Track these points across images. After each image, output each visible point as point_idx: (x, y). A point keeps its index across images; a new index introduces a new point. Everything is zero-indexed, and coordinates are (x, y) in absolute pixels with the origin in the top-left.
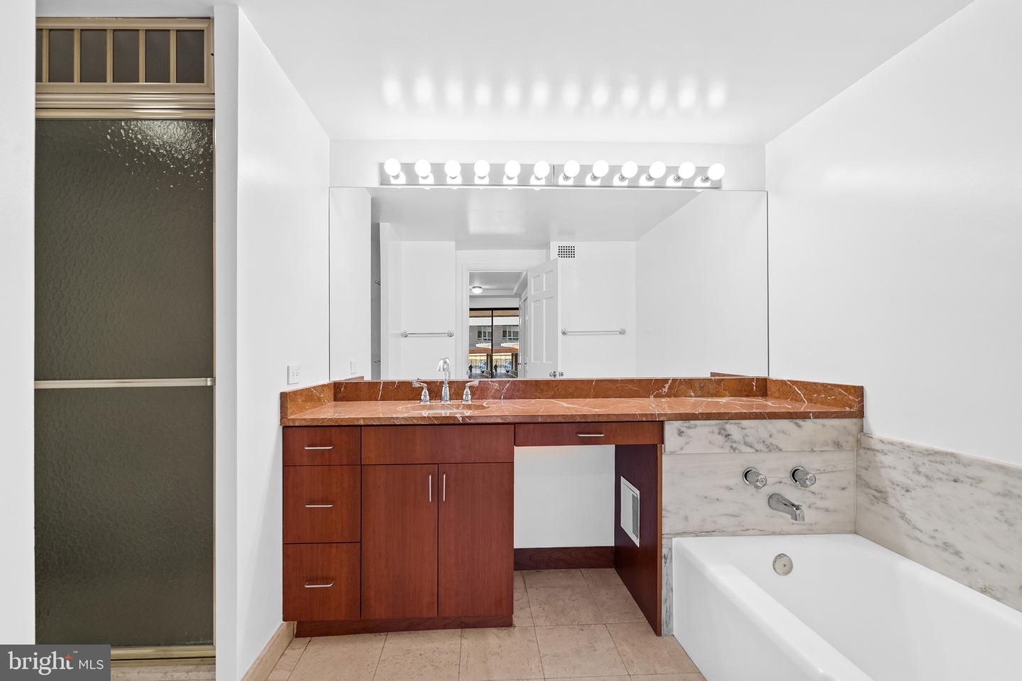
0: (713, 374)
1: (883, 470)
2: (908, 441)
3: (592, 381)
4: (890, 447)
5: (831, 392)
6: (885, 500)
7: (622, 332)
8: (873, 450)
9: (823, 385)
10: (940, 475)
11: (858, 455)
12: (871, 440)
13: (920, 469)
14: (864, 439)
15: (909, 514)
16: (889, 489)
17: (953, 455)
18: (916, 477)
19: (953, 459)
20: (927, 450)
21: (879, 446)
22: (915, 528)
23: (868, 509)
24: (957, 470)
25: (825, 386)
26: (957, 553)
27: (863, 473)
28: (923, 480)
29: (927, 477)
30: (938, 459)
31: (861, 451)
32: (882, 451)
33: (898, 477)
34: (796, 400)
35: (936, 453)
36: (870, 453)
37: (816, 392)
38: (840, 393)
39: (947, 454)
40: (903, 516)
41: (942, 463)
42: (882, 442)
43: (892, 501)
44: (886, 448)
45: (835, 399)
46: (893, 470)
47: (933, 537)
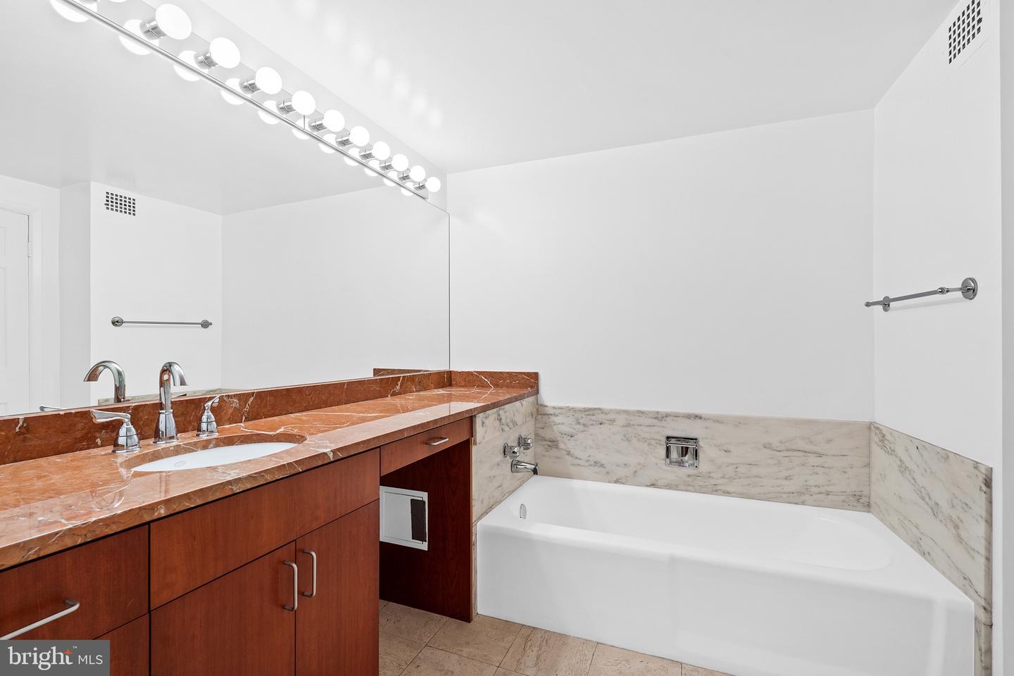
0: (376, 371)
1: (555, 427)
2: (571, 405)
3: (344, 384)
4: (559, 411)
5: (516, 378)
6: (557, 447)
7: (206, 325)
8: (548, 415)
9: (508, 373)
10: (592, 422)
11: (536, 420)
12: (546, 408)
13: (580, 421)
14: (540, 408)
15: (572, 451)
16: (559, 438)
17: (599, 409)
18: (578, 427)
19: (599, 411)
20: (584, 409)
21: (552, 411)
22: (577, 458)
23: (544, 456)
24: (601, 417)
25: (510, 374)
26: (602, 466)
27: (541, 432)
28: (581, 427)
29: (584, 425)
30: (591, 413)
31: (539, 417)
32: (554, 414)
33: (565, 429)
34: (482, 387)
35: (590, 409)
36: (546, 417)
37: (502, 379)
38: (524, 378)
39: (596, 409)
40: (569, 453)
41: (593, 415)
42: (554, 408)
43: (561, 446)
44: (557, 412)
45: (519, 383)
46: (562, 424)
47: (588, 461)
